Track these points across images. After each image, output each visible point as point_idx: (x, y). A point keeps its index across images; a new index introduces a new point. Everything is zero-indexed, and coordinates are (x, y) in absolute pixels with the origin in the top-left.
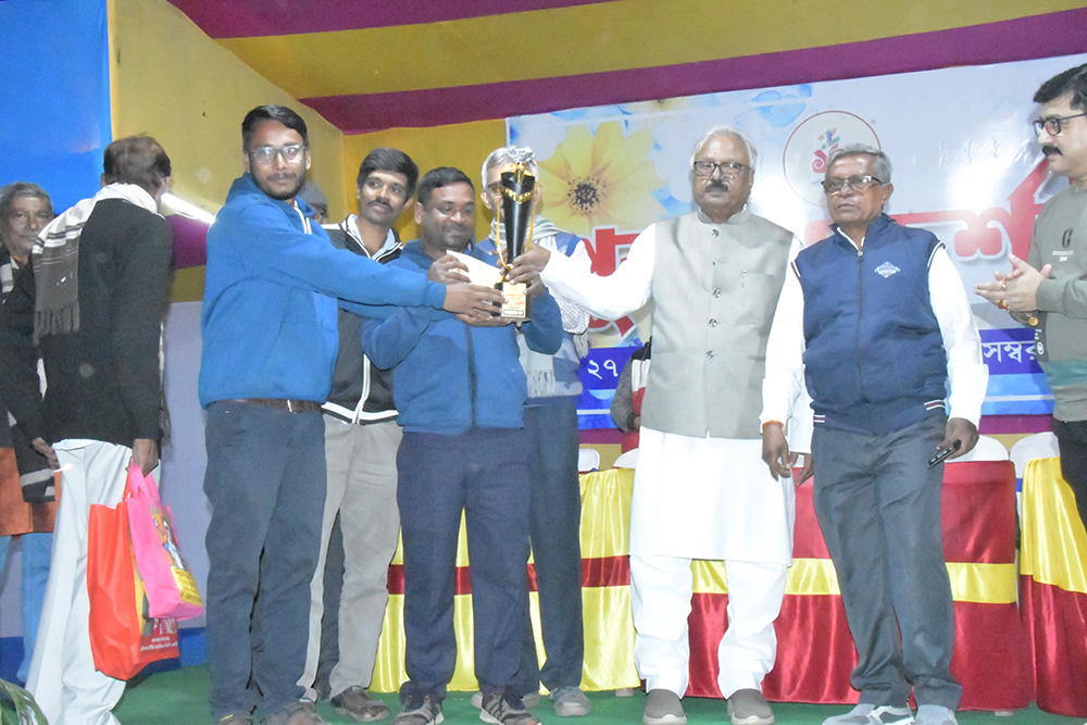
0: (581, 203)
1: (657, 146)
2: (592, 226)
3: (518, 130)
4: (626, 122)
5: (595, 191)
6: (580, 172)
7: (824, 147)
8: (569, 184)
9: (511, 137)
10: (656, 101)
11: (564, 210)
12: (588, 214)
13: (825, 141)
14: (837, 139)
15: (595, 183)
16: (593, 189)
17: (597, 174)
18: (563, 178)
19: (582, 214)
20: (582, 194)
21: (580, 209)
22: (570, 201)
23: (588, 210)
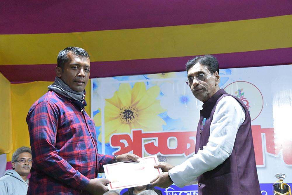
0: (126, 118)
1: (161, 94)
2: (131, 129)
3: (97, 84)
4: (148, 83)
6: (126, 104)
8: (121, 109)
9: (93, 88)
11: (118, 121)
13: (238, 94)
14: (243, 93)
15: (133, 109)
16: (132, 112)
17: (133, 105)
18: (118, 107)
19: (126, 124)
20: (126, 114)
21: (125, 121)
22: (121, 117)
23: (129, 122)
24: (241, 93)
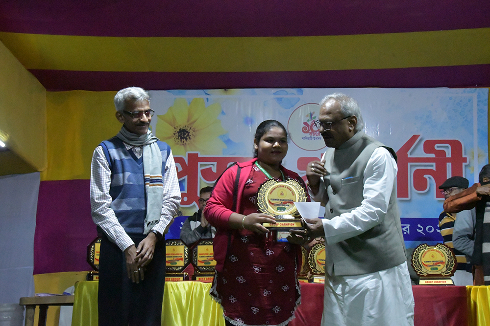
0: (181, 139)
1: (223, 113)
2: (186, 151)
4: (207, 99)
5: (189, 133)
6: (181, 123)
7: (308, 121)
8: (175, 128)
10: (223, 90)
11: (172, 142)
12: (184, 145)
13: (309, 118)
14: (315, 117)
15: (189, 129)
16: (187, 132)
17: (190, 124)
18: (171, 125)
19: (181, 145)
20: (181, 134)
21: (180, 142)
22: (175, 137)
23: (185, 143)
24: (313, 116)
